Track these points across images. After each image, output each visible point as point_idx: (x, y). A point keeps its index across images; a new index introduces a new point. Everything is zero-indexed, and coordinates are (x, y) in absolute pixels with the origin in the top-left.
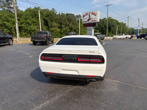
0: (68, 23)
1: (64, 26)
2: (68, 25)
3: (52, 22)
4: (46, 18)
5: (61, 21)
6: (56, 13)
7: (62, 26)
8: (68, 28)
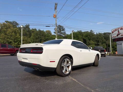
0: (105, 40)
2: (105, 42)
3: (89, 40)
4: (85, 38)
5: (98, 39)
6: (94, 33)
7: (99, 43)
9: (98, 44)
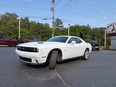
0: (100, 35)
1: (96, 37)
2: (100, 37)
3: (86, 34)
5: (94, 33)
6: (91, 27)
7: (95, 37)
8: (100, 39)
9: (94, 39)
